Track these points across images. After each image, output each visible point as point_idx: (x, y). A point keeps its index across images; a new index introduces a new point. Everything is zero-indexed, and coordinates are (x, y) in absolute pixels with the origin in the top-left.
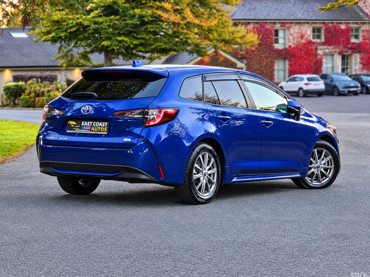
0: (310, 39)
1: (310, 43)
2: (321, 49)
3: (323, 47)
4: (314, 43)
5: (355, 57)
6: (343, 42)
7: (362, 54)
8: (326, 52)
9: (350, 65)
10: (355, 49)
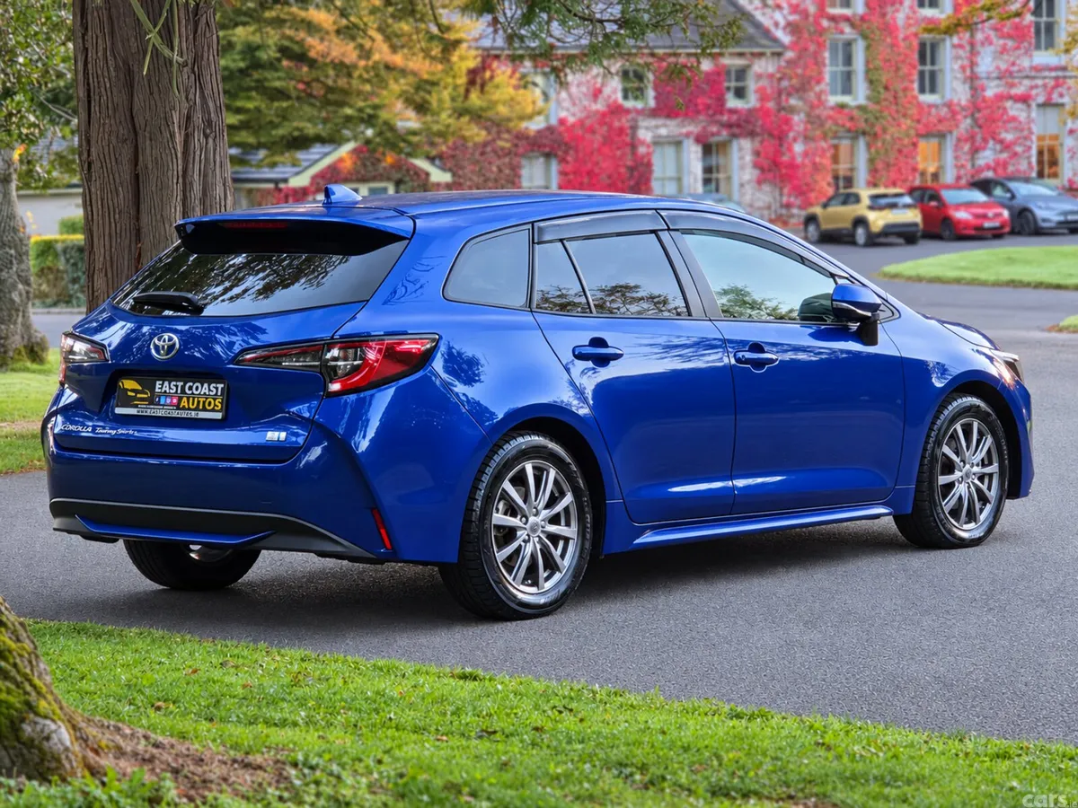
0: (615, 101)
1: (616, 110)
2: (647, 128)
3: (653, 122)
4: (628, 111)
5: (740, 149)
6: (708, 107)
7: (758, 139)
8: (660, 136)
9: (726, 172)
10: (739, 126)
